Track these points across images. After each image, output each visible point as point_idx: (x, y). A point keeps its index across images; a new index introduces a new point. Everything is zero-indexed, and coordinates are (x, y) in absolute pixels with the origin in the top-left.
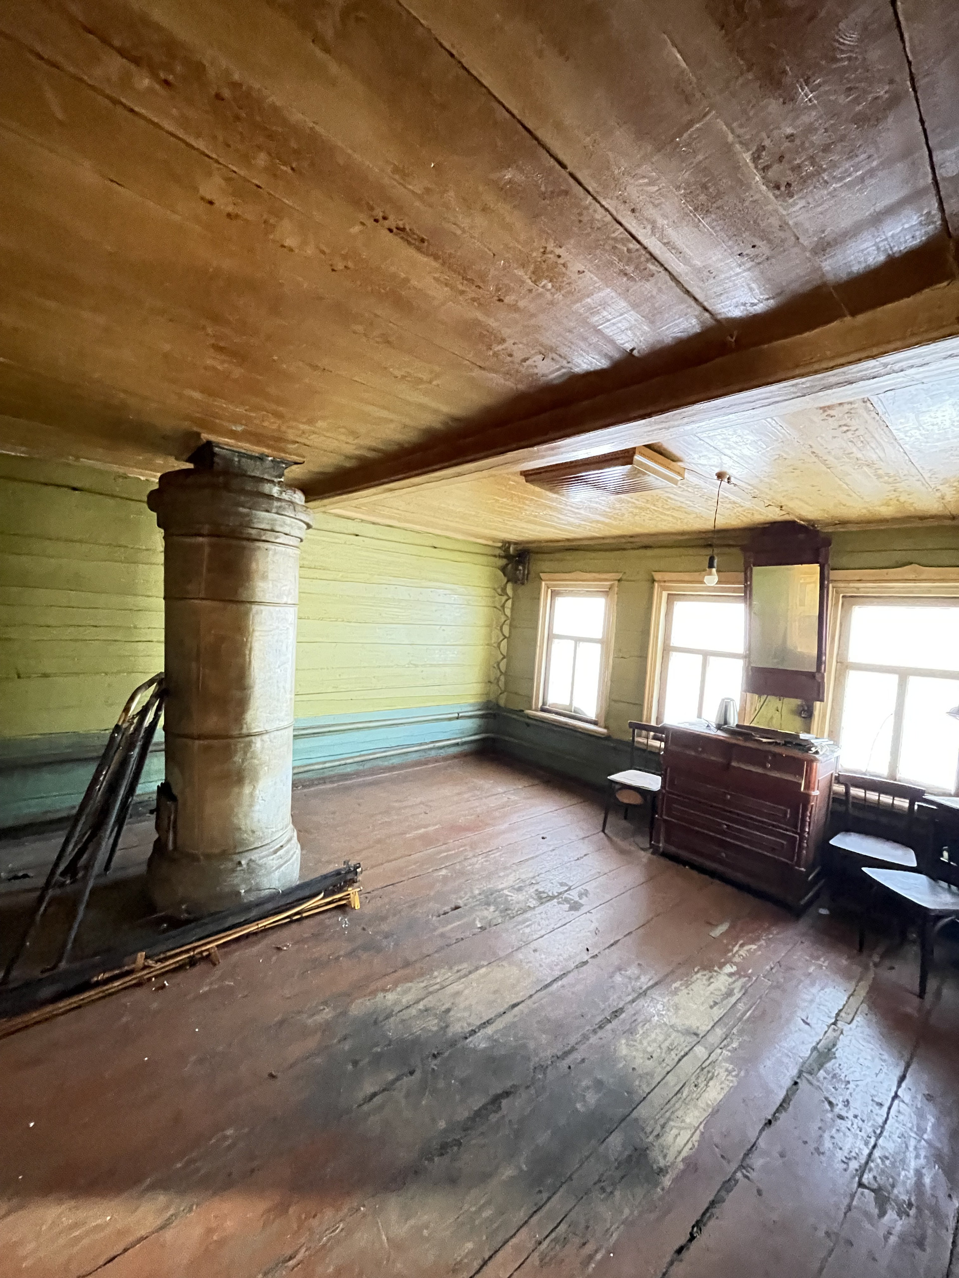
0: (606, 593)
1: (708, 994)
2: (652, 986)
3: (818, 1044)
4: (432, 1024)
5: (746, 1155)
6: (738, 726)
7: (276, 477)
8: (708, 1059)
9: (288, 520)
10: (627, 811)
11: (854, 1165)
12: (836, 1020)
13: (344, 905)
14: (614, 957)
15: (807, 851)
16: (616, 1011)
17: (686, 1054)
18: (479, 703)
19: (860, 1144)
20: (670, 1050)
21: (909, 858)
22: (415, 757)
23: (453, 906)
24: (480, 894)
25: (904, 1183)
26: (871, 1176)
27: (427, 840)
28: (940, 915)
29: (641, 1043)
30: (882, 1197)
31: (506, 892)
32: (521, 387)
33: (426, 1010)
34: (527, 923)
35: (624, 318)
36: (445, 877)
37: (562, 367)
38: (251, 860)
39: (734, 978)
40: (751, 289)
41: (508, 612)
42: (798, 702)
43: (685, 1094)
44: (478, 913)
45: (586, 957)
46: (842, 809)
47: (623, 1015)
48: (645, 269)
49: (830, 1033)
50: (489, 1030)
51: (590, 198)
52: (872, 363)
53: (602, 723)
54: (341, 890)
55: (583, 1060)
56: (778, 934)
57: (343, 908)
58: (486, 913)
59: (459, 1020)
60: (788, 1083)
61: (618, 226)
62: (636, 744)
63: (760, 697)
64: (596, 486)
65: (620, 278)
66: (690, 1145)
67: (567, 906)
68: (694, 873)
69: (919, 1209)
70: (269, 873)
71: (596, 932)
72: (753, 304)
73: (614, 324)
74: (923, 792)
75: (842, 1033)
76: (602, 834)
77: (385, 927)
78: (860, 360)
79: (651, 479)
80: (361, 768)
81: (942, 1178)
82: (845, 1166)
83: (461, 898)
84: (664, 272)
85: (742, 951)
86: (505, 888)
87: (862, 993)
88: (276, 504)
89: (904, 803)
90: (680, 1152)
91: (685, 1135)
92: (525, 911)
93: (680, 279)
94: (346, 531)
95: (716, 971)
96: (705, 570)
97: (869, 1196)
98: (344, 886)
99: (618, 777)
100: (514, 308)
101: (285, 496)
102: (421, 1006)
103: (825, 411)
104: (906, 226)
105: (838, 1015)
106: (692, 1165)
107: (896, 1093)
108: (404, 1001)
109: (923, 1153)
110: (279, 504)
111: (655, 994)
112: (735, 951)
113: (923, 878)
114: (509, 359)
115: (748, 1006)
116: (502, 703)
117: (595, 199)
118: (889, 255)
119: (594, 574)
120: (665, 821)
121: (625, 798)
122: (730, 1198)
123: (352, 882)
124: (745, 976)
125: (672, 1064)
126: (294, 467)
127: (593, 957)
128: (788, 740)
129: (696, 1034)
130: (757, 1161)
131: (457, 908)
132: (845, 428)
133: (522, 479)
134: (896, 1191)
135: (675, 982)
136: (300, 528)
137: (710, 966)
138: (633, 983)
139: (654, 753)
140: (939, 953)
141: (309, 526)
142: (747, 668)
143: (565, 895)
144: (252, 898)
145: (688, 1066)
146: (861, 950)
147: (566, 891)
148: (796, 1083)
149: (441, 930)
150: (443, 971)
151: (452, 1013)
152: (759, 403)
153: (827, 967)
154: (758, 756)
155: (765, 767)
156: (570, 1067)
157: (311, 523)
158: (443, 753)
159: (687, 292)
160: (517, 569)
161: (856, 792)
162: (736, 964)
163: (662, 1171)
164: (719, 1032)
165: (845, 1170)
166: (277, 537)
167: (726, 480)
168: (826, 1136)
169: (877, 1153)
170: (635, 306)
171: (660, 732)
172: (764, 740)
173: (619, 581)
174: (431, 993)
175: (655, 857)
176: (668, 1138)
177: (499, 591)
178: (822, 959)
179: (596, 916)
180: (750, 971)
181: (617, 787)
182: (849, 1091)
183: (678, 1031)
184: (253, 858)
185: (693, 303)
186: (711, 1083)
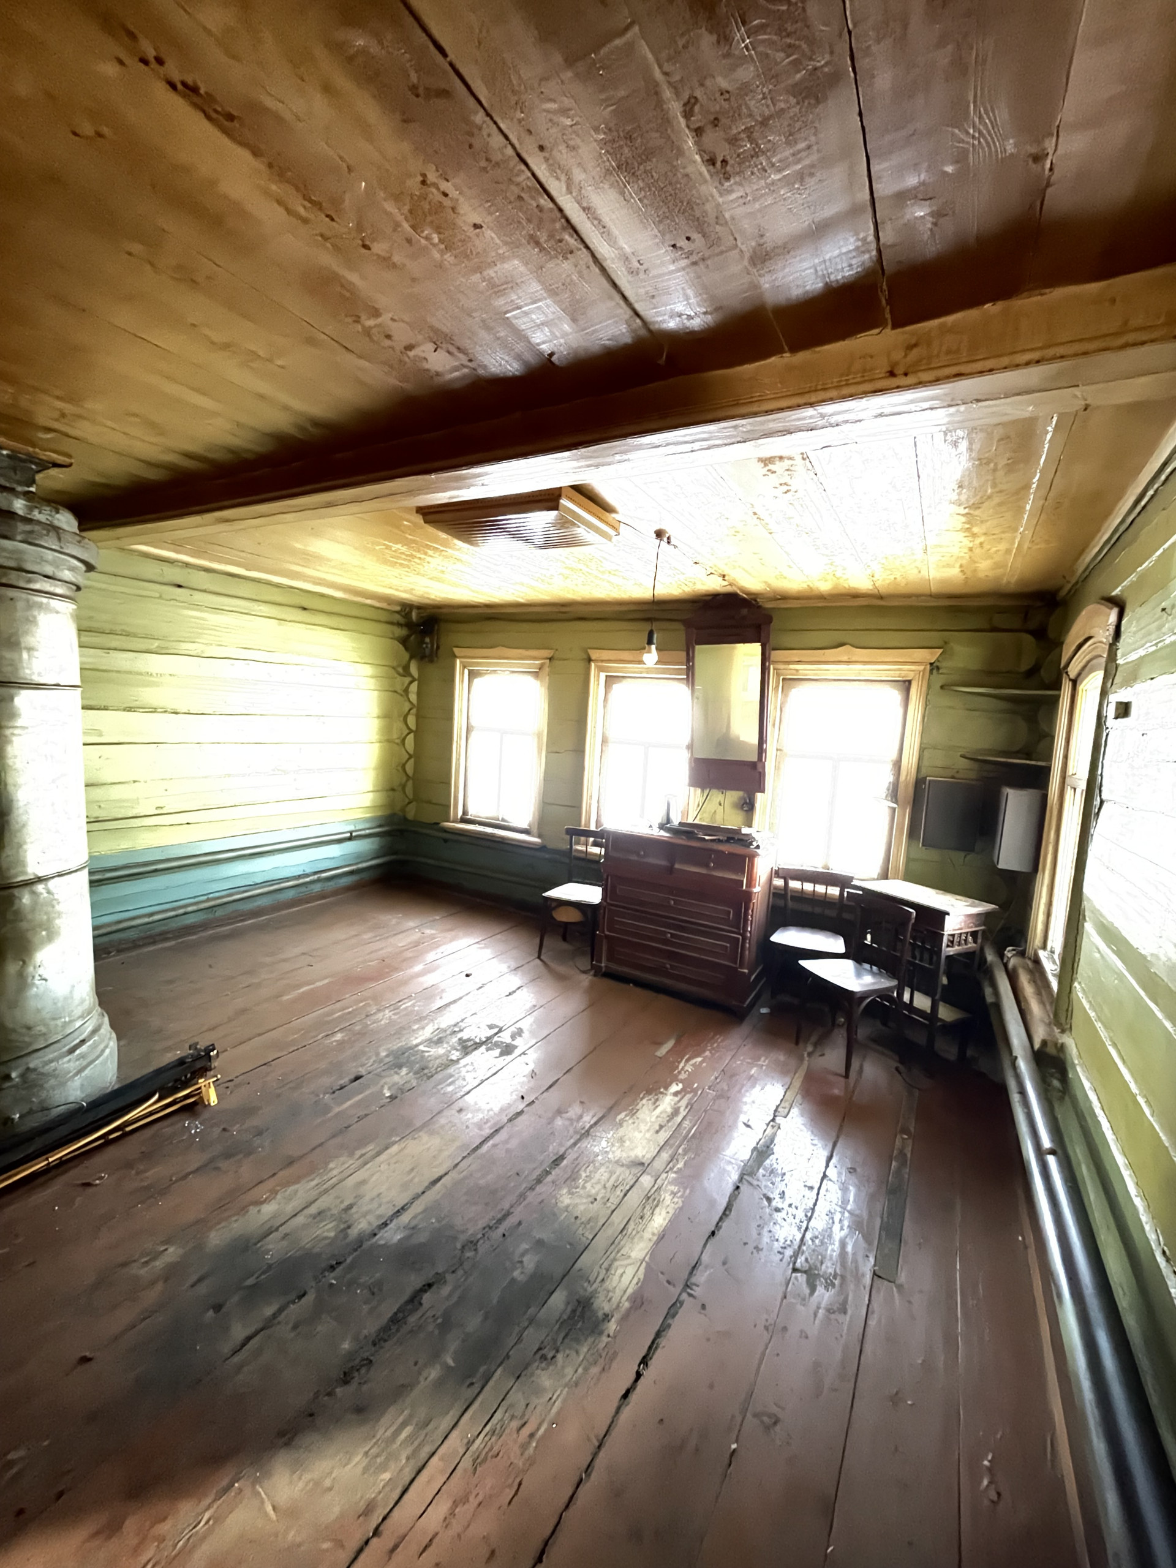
0: (536, 674)
1: (653, 1119)
2: (596, 1123)
3: (758, 1144)
4: (328, 1230)
5: (691, 1273)
6: (680, 824)
7: (20, 483)
8: (654, 1186)
9: (50, 555)
10: (565, 931)
11: (789, 1252)
12: (775, 1116)
13: (195, 1103)
14: (554, 1098)
15: (750, 951)
16: (556, 1160)
17: (632, 1187)
18: (380, 817)
19: (795, 1230)
20: (615, 1187)
21: (837, 945)
22: (291, 894)
23: (352, 1077)
24: (387, 1056)
25: (831, 1256)
26: (803, 1258)
27: (314, 999)
28: (864, 995)
29: (584, 1187)
30: (812, 1275)
31: (421, 1048)
32: (408, 386)
33: (319, 1213)
34: (450, 1080)
35: (539, 308)
36: (341, 1043)
37: (464, 366)
38: (28, 1069)
39: (679, 1096)
40: (687, 298)
41: (413, 697)
42: (740, 794)
43: (630, 1231)
44: (387, 1080)
45: (521, 1106)
46: (781, 903)
47: (565, 1162)
48: (561, 241)
49: (769, 1131)
50: (405, 1218)
51: (481, 113)
52: (810, 412)
53: (535, 830)
54: (186, 1085)
55: (520, 1223)
56: (722, 1041)
57: (194, 1107)
58: (396, 1078)
59: (364, 1215)
60: (729, 1188)
61: (523, 167)
62: (574, 854)
63: (703, 791)
64: (516, 535)
65: (529, 247)
66: (635, 1281)
67: (497, 1052)
68: (638, 990)
69: (843, 1278)
70: (63, 1084)
71: (533, 1074)
72: (690, 317)
73: (526, 313)
74: (852, 878)
75: (779, 1128)
76: (538, 961)
77: (255, 1122)
78: (799, 406)
79: (581, 531)
80: (211, 916)
81: (862, 1244)
82: (781, 1256)
83: (363, 1065)
84: (584, 250)
85: (687, 1067)
86: (420, 1044)
87: (797, 1083)
88: (22, 527)
89: (834, 891)
90: (625, 1292)
91: (630, 1271)
92: (447, 1066)
93: (604, 264)
94: (160, 579)
95: (662, 1093)
96: (644, 648)
97: (801, 1278)
98: (192, 1078)
99: (557, 893)
100: (386, 261)
101: (36, 515)
102: (313, 1210)
103: (766, 465)
104: (844, 250)
105: (776, 1111)
106: (638, 1301)
107: (824, 1173)
108: (290, 1208)
109: (846, 1223)
110: (28, 528)
111: (598, 1132)
112: (680, 1067)
113: (849, 964)
114: (387, 343)
115: (693, 1122)
116: (410, 816)
117: (488, 115)
118: (827, 283)
119: (520, 651)
120: (607, 937)
121: (564, 916)
122: (676, 1323)
123: (203, 1071)
124: (689, 1092)
125: (617, 1202)
126: (54, 472)
127: (528, 1105)
128: (730, 835)
129: (642, 1164)
130: (701, 1277)
131: (357, 1078)
132: (785, 488)
133: (419, 519)
134: (824, 1267)
135: (620, 1113)
136: (72, 569)
137: (655, 1089)
138: (575, 1124)
139: (592, 861)
140: (862, 1033)
141: (90, 567)
142: (690, 759)
143: (496, 1039)
144: (34, 1122)
145: (634, 1197)
146: (797, 1043)
147: (496, 1034)
148: (738, 1187)
149: (337, 1110)
150: (342, 1159)
151: (354, 1210)
152: (696, 446)
153: (766, 1066)
154: (702, 856)
155: (707, 866)
156: (504, 1235)
157: (92, 561)
158: (331, 885)
159: (615, 285)
160: (423, 642)
161: (795, 884)
162: (681, 1081)
163: (607, 1317)
164: (665, 1156)
165: (781, 1260)
166: (29, 581)
167: (665, 539)
168: (765, 1232)
169: (808, 1235)
170: (553, 293)
171: (600, 836)
172: (707, 838)
173: (550, 659)
174: (326, 1191)
175: (595, 979)
176: (613, 1282)
177: (400, 670)
178: (763, 1059)
179: (533, 1056)
180: (696, 1085)
181: (554, 904)
182: (784, 1183)
183: (622, 1165)
184: (31, 1065)
185: (622, 303)
186: (657, 1210)
